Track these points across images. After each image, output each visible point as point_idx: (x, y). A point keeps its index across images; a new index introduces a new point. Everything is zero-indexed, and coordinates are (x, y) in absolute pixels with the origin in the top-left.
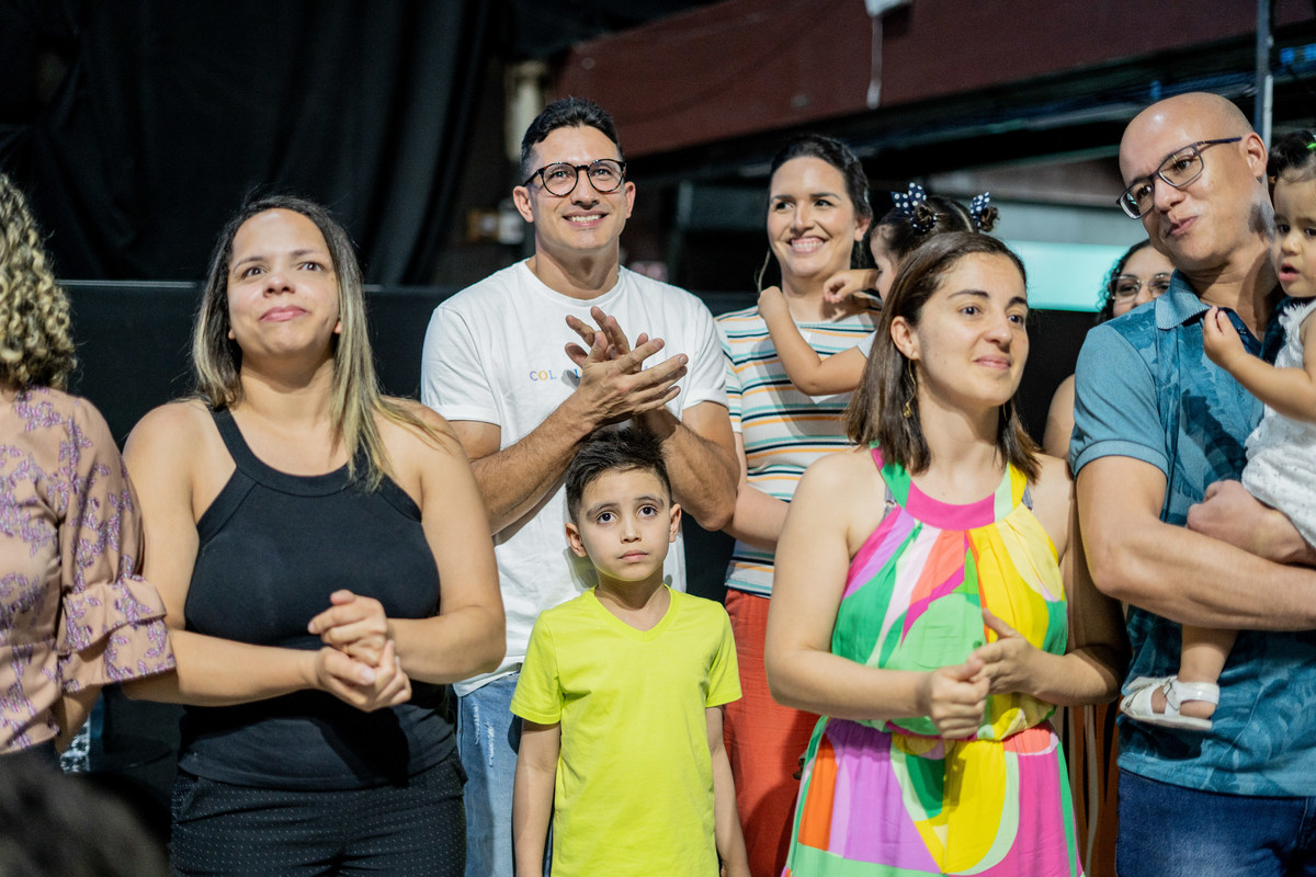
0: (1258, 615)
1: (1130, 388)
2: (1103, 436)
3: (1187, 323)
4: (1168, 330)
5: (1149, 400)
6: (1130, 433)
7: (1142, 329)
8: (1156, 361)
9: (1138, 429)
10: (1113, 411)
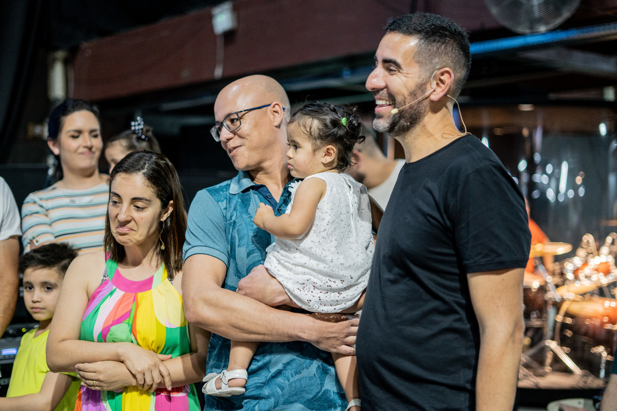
0: (264, 334)
1: (212, 221)
2: (196, 244)
3: (244, 192)
4: (235, 195)
5: (221, 228)
6: (210, 243)
7: (221, 193)
8: (226, 209)
9: (214, 241)
10: (202, 232)
